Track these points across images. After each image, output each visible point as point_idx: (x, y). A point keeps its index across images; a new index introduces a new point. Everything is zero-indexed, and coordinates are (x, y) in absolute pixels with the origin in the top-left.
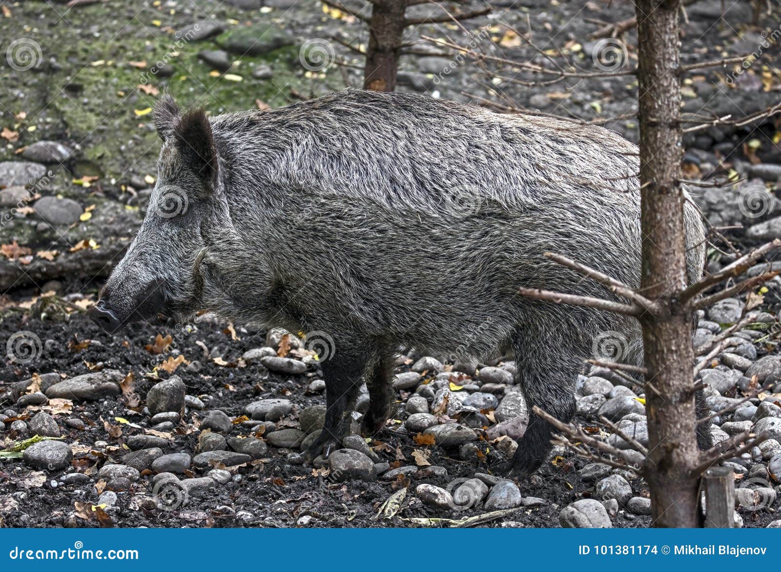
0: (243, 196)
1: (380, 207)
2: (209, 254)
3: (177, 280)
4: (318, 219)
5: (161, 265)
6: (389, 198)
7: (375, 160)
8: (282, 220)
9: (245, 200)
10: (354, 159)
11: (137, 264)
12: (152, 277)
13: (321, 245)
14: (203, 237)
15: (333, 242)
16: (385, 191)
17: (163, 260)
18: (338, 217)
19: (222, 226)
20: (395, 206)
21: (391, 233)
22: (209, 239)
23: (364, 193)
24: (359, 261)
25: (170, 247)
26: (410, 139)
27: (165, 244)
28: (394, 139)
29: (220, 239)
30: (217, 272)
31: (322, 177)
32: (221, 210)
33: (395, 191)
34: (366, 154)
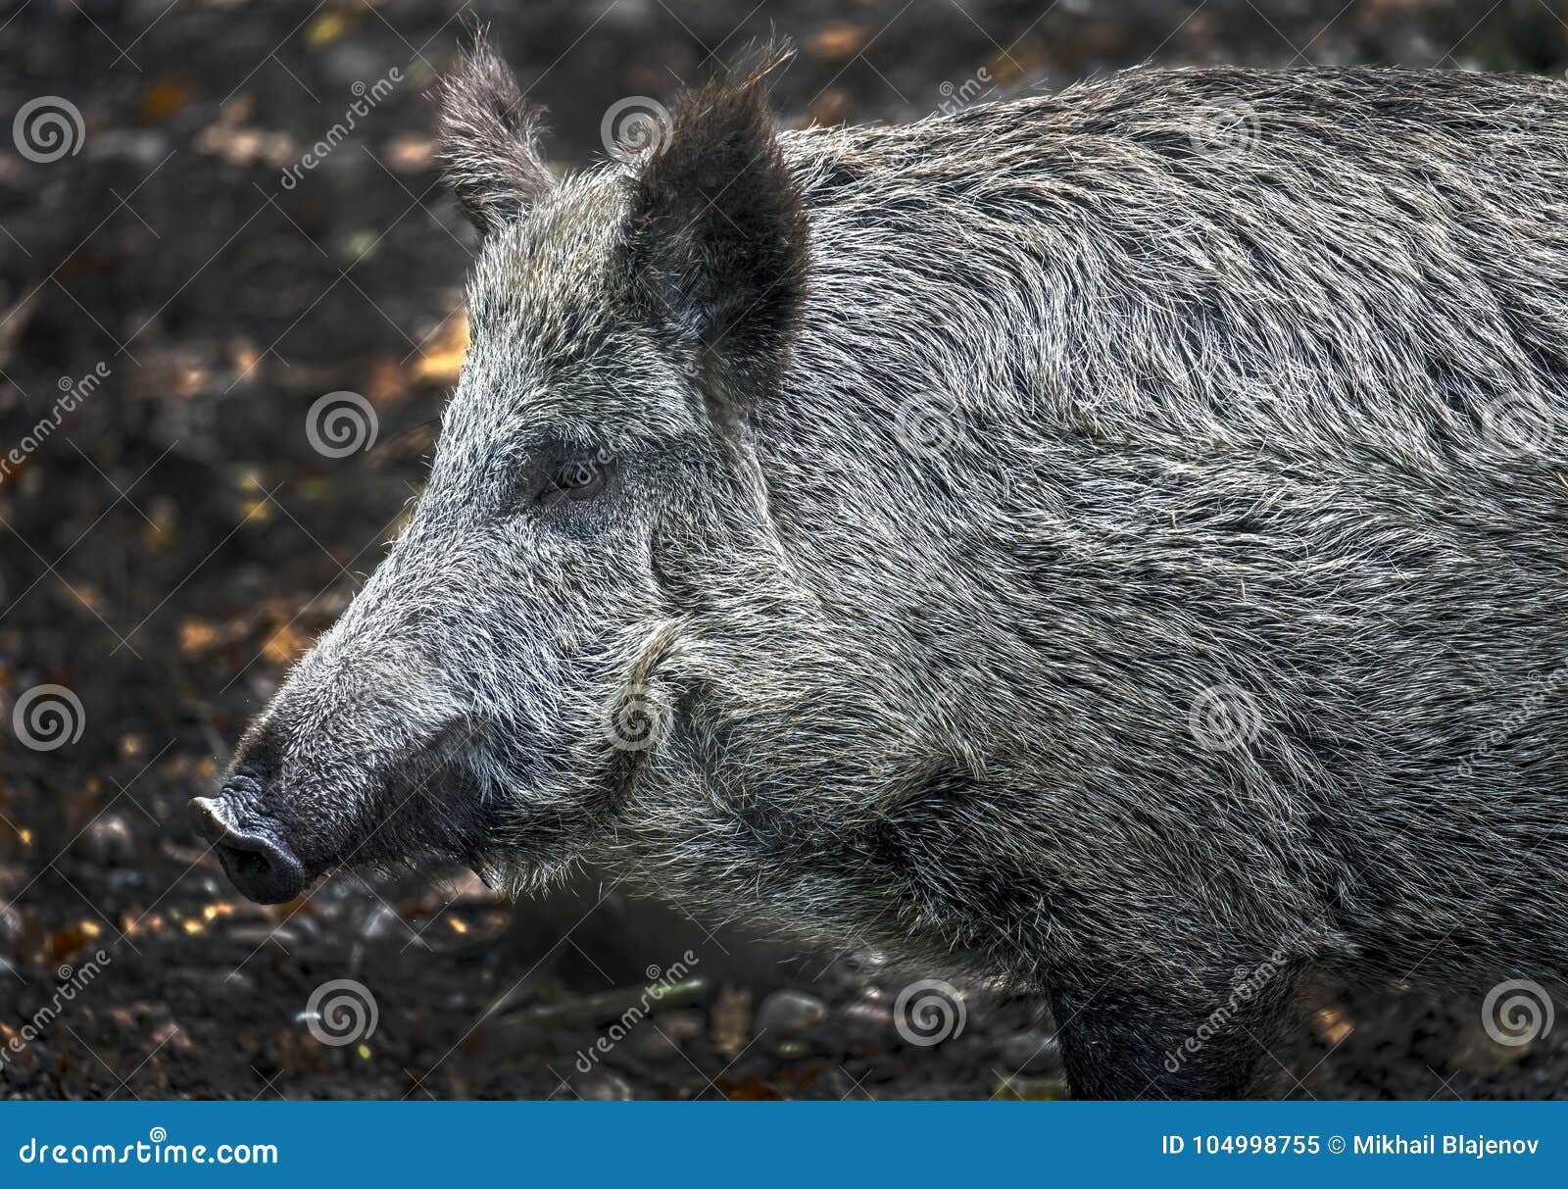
0: (827, 446)
1: (1409, 472)
2: (684, 643)
3: (544, 729)
4: (1163, 534)
5: (489, 668)
6: (1439, 434)
7: (1356, 304)
8: (997, 543)
9: (834, 459)
10: (1273, 307)
11: (398, 649)
12: (450, 706)
13: (1172, 629)
14: (663, 580)
15: (1225, 615)
16: (1424, 411)
17: (502, 647)
18: (1243, 526)
19: (742, 543)
20: (1465, 457)
21: (1450, 559)
22: (689, 591)
23: (1339, 428)
24: (1322, 682)
25: (532, 604)
26: (1463, 211)
27: (512, 590)
28: (1404, 217)
29: (735, 592)
30: (713, 713)
31: (1163, 382)
32: (737, 488)
33: (1456, 402)
34: (1317, 288)
